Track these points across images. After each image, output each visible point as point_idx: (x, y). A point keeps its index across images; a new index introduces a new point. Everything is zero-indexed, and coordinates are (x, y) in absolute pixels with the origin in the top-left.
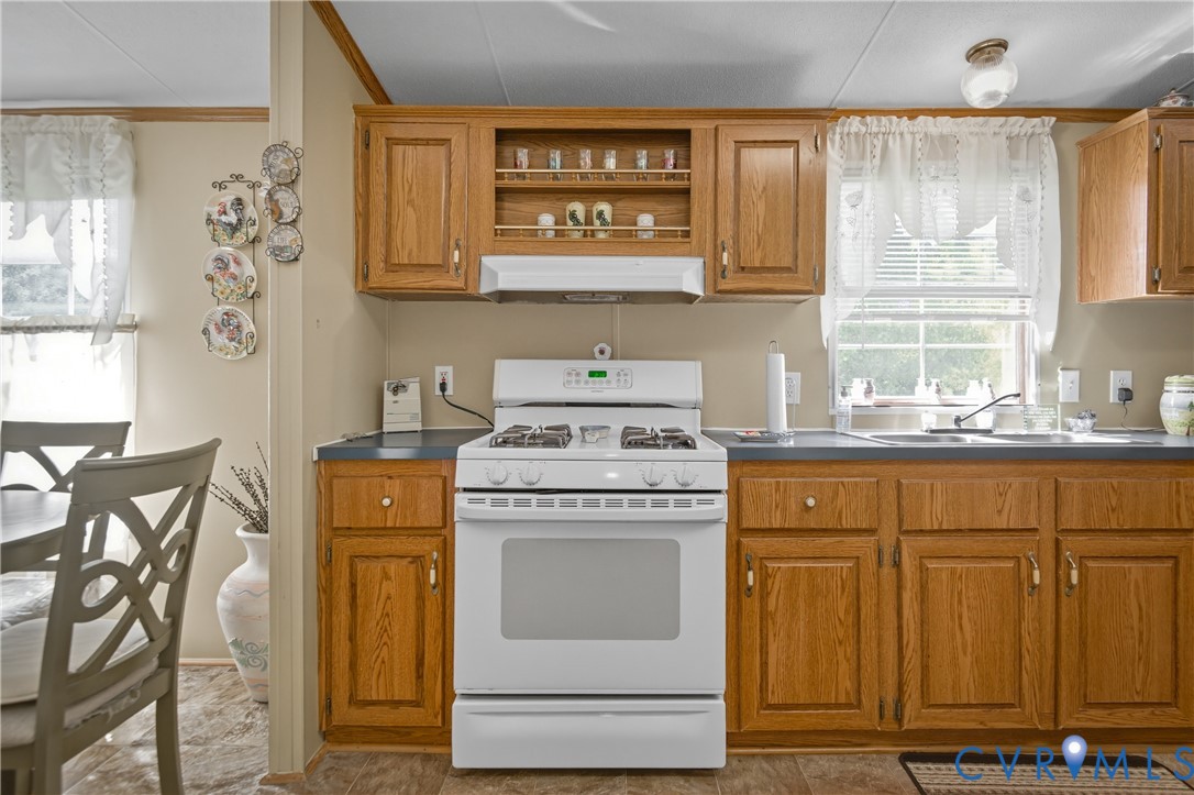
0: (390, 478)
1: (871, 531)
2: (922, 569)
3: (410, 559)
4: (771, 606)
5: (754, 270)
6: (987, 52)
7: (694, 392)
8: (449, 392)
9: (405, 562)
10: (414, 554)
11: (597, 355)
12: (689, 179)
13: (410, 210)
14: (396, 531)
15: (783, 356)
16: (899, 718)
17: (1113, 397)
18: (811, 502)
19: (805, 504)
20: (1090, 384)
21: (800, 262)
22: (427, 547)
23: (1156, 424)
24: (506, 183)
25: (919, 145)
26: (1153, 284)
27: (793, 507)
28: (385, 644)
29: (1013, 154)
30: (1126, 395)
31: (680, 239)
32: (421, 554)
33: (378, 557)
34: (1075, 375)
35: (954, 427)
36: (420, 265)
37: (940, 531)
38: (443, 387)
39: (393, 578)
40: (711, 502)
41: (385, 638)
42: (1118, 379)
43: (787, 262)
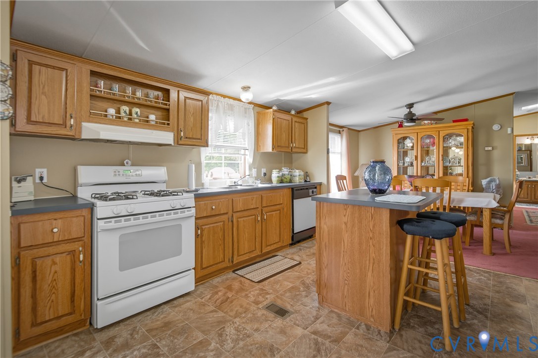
0: (55, 219)
1: (227, 213)
2: (238, 221)
3: (67, 253)
4: (204, 239)
5: (190, 138)
6: (246, 88)
7: (165, 177)
8: (45, 181)
9: (64, 255)
10: (70, 250)
11: (126, 164)
12: (169, 106)
13: (43, 97)
14: (59, 242)
15: (194, 165)
16: (232, 262)
17: (262, 175)
18: (214, 207)
19: (212, 208)
20: (258, 172)
21: (202, 137)
22: (77, 246)
23: (270, 181)
24: (94, 93)
25: (226, 106)
26: (273, 149)
27: (209, 209)
28: (54, 293)
29: (246, 113)
30: (265, 174)
31: (166, 126)
32: (74, 249)
33: (49, 256)
34: (256, 169)
35: (234, 184)
36: (49, 123)
37: (241, 211)
38: (41, 178)
39: (58, 263)
40: (191, 211)
41: (54, 290)
42: (264, 170)
43: (199, 137)
